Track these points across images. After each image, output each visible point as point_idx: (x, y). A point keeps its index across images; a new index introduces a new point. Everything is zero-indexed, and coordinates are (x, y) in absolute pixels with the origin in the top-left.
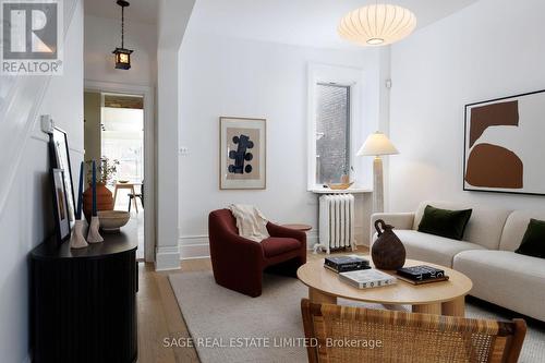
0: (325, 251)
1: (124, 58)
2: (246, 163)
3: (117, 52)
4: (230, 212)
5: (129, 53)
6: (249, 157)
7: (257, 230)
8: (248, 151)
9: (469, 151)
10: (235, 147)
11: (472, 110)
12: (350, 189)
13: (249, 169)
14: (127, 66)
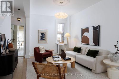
0: (58, 55)
1: (19, 19)
2: (43, 38)
3: (18, 18)
4: (38, 48)
5: (20, 18)
6: (44, 37)
7: (43, 51)
8: (44, 36)
9: (82, 37)
10: (41, 35)
11: (83, 29)
12: (64, 43)
13: (44, 39)
14: (20, 21)
